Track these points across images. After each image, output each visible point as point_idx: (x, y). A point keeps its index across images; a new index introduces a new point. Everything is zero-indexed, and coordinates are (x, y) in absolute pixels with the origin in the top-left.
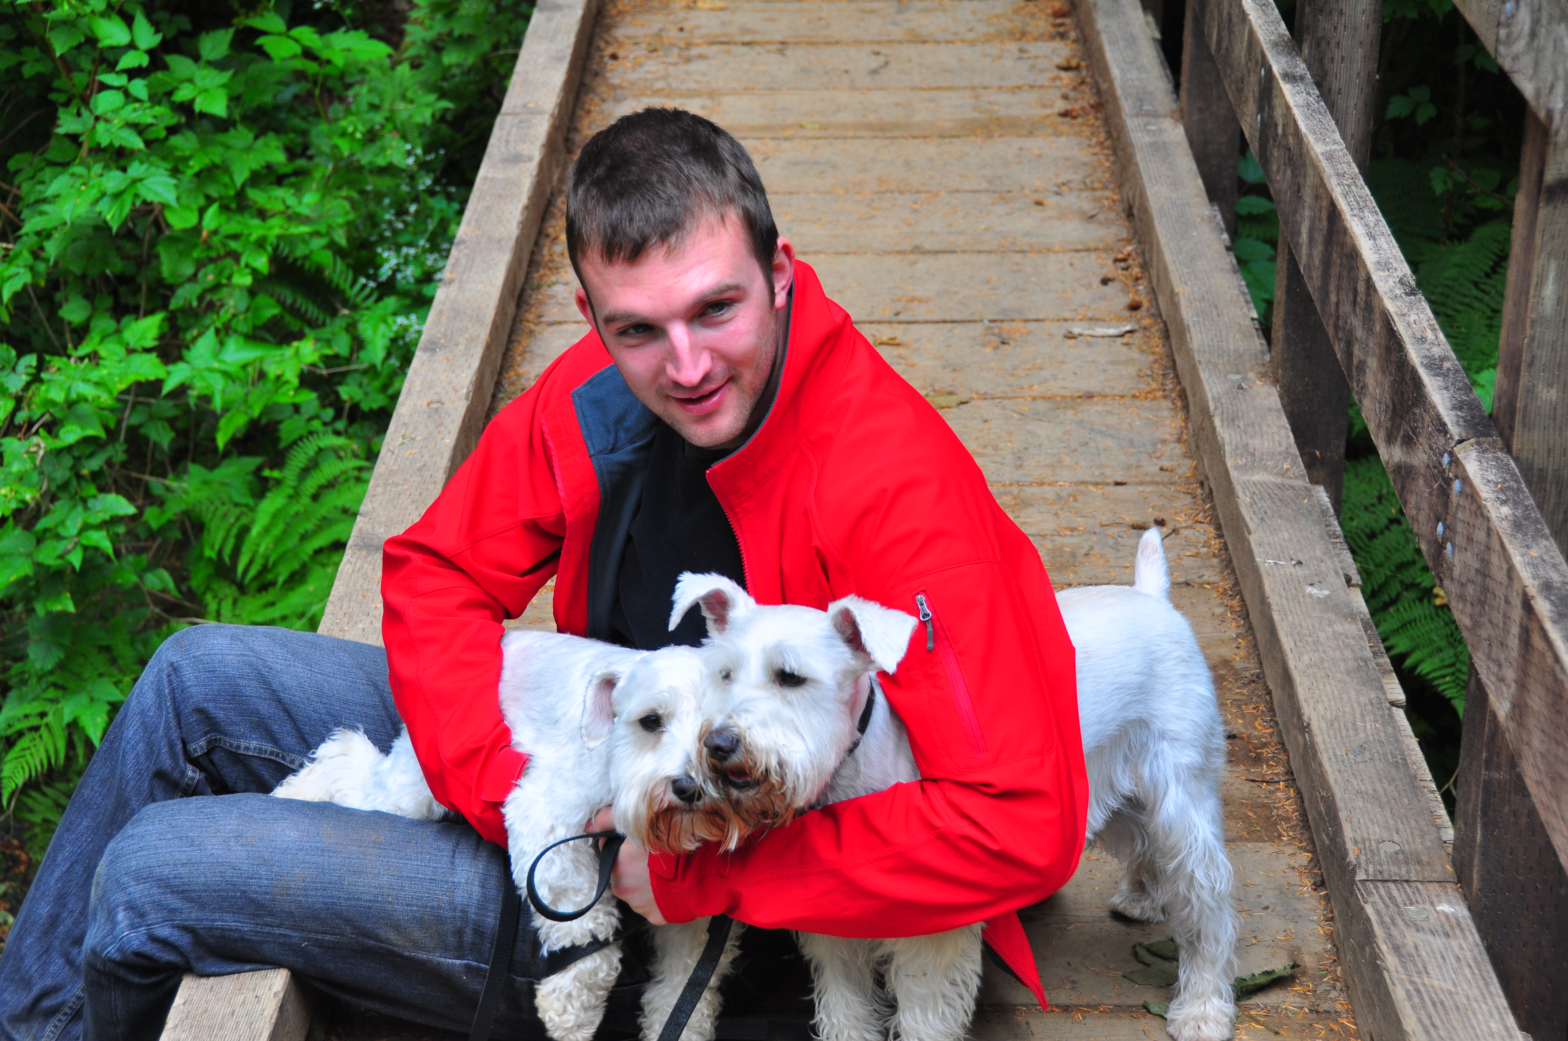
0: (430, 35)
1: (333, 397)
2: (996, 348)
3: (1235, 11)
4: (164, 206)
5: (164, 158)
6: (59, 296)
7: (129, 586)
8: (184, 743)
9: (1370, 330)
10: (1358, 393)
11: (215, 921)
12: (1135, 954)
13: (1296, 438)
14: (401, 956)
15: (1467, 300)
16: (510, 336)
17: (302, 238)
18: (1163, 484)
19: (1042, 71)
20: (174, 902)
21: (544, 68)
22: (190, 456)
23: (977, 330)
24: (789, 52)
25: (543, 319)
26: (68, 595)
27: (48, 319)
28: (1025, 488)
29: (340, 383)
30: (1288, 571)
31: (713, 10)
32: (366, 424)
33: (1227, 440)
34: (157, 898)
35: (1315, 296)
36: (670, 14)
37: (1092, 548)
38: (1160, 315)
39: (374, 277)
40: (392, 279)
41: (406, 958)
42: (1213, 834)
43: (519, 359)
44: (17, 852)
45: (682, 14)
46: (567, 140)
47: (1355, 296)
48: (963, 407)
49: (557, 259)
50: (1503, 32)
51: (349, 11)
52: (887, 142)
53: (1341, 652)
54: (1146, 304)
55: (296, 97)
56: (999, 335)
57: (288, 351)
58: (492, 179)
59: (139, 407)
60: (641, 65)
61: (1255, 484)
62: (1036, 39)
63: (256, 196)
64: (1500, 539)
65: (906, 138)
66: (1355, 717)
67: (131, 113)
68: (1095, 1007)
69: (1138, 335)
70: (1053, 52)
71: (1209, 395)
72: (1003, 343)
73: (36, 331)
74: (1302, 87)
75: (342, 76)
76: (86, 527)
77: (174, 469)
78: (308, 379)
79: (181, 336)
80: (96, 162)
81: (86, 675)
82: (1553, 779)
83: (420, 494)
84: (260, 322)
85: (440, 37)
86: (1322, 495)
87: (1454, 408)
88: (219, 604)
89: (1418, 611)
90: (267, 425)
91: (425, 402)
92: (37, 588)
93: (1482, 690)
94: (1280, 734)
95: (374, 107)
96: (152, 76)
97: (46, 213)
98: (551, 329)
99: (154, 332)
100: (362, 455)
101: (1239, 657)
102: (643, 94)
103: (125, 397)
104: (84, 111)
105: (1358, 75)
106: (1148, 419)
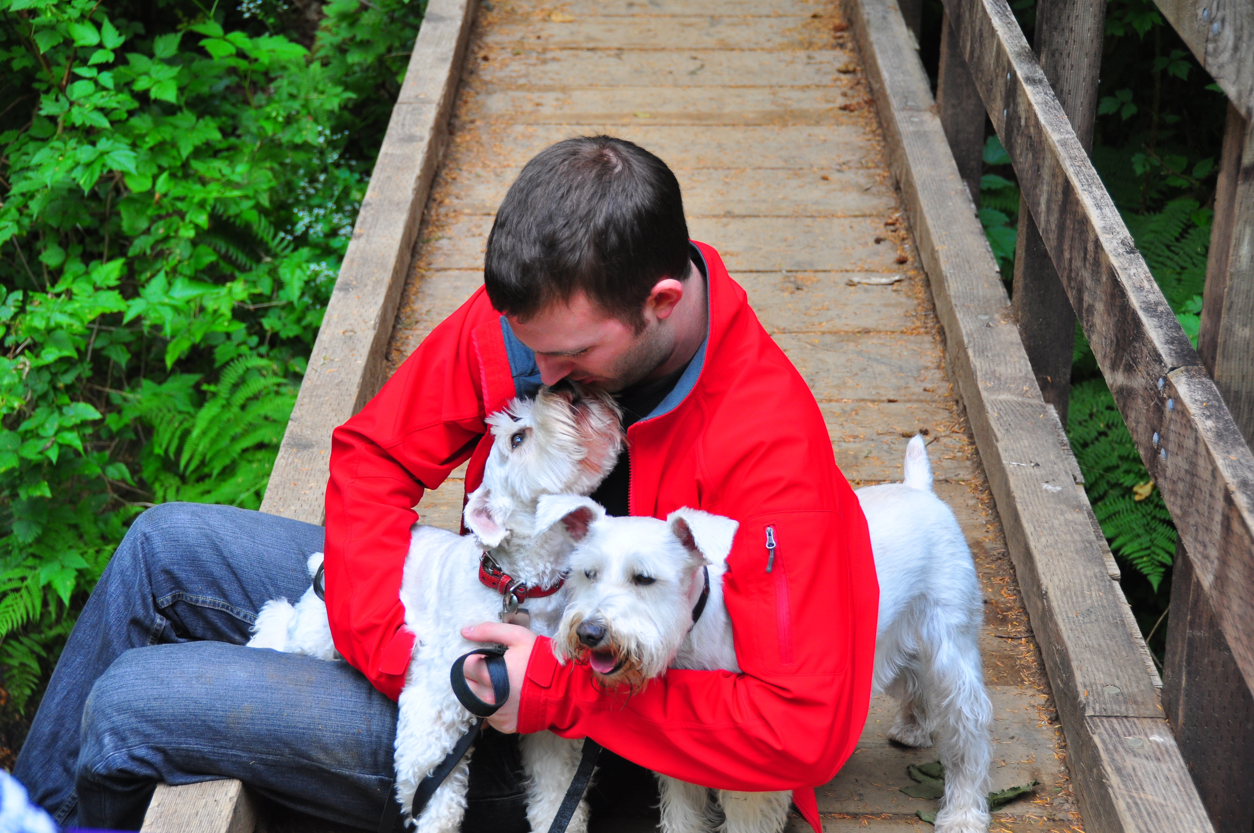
0: (337, 40)
1: (257, 327)
2: (792, 293)
3: (986, 29)
4: (123, 174)
5: (125, 135)
6: (39, 245)
7: (93, 476)
8: (154, 597)
9: (1098, 281)
10: (1087, 331)
12: (909, 774)
13: (1033, 366)
14: (329, 772)
15: (1161, 259)
16: (406, 279)
17: (234, 200)
18: (926, 401)
19: (826, 73)
20: (149, 729)
21: (431, 67)
22: (142, 372)
23: (777, 278)
24: (625, 56)
25: (432, 266)
26: (46, 484)
27: (28, 263)
29: (263, 316)
30: (1028, 471)
31: (563, 22)
32: (284, 349)
33: (978, 367)
34: (135, 725)
35: (1051, 254)
36: (529, 25)
37: (870, 452)
38: (923, 268)
39: (291, 232)
40: (305, 233)
41: (333, 773)
43: (413, 298)
45: (539, 26)
46: (449, 124)
47: (1085, 254)
49: (442, 219)
50: (1211, 47)
51: (271, 20)
52: (703, 128)
53: (1071, 536)
54: (910, 259)
55: (228, 88)
56: (794, 282)
57: (223, 291)
58: (392, 155)
59: (102, 334)
60: (507, 65)
61: (1001, 402)
62: (821, 49)
63: (197, 166)
64: (1206, 446)
65: (718, 125)
66: (1083, 587)
67: (101, 100)
68: (878, 815)
69: (904, 284)
70: (834, 59)
71: (964, 332)
72: (798, 289)
73: (18, 272)
74: (1040, 88)
75: (266, 74)
76: (61, 429)
77: (129, 384)
78: (239, 313)
79: (137, 277)
80: (71, 138)
81: (59, 547)
82: (1249, 635)
83: (339, 404)
84: (201, 267)
85: (344, 42)
86: (1052, 412)
87: (1167, 342)
88: (165, 492)
89: (1121, 505)
90: (204, 349)
91: (341, 331)
92: (21, 477)
93: (1188, 566)
94: (1022, 599)
95: (292, 97)
96: (116, 70)
97: (30, 179)
98: (438, 274)
99: (116, 274)
100: (281, 373)
101: (990, 540)
102: (509, 89)
103: (92, 326)
104: (61, 97)
105: (1084, 79)
106: (914, 350)
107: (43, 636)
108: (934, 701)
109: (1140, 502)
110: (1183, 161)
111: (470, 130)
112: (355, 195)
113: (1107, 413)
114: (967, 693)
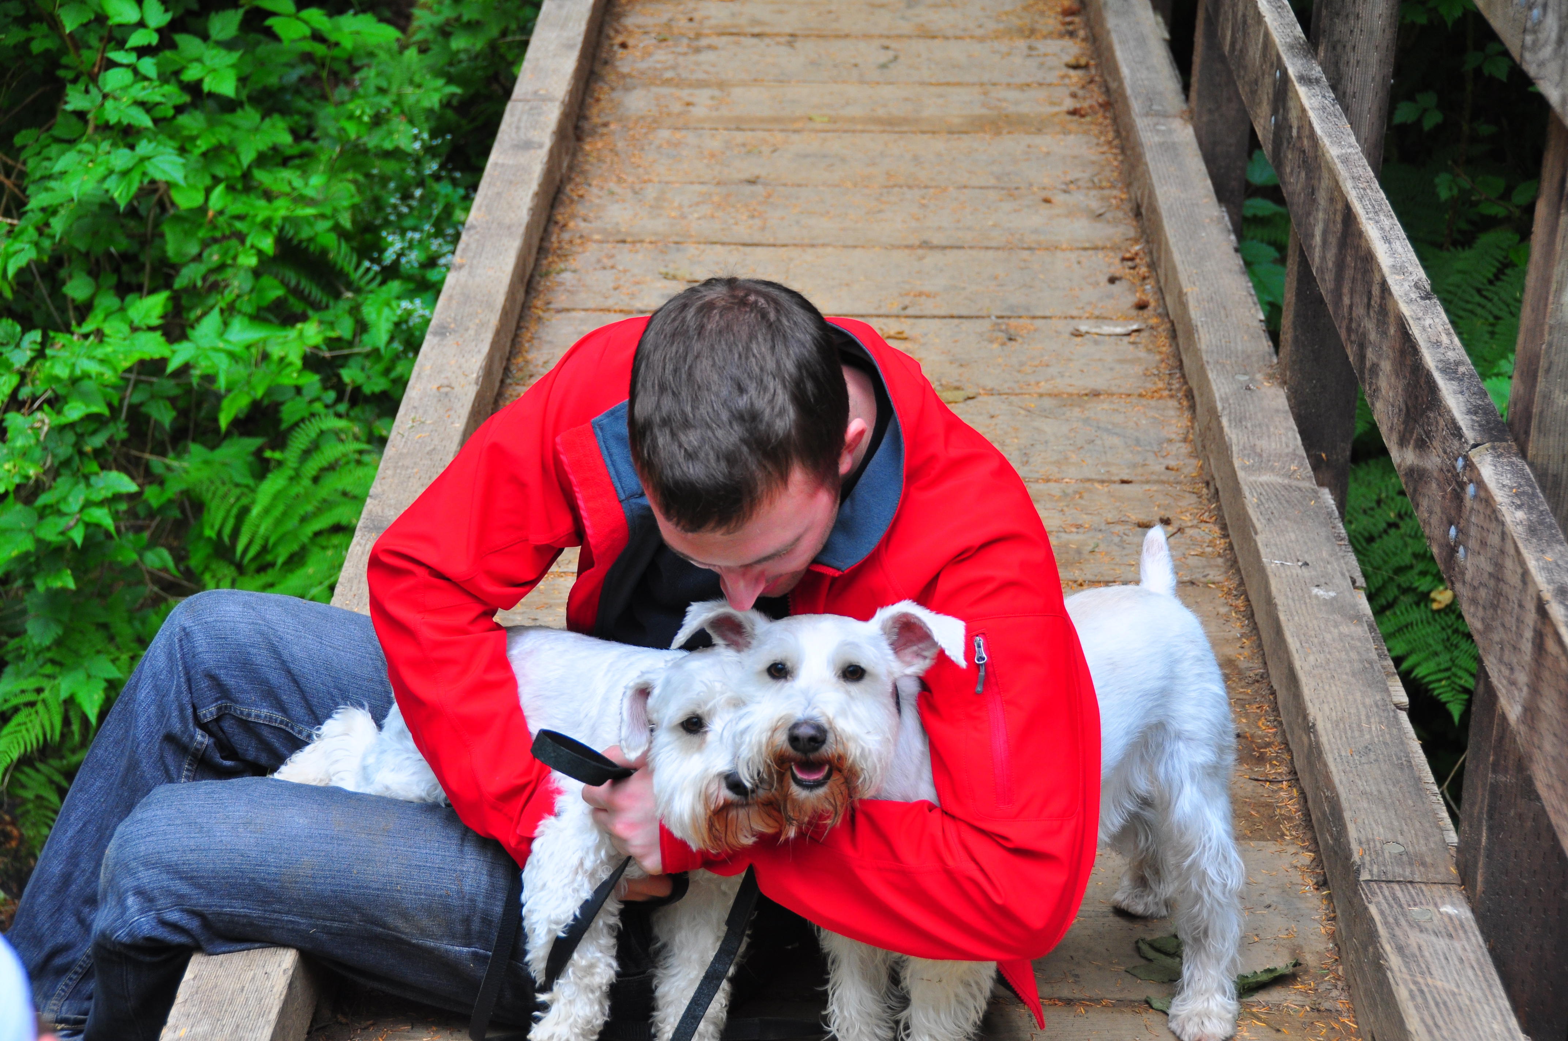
0: (438, 20)
1: (335, 380)
2: (1003, 344)
3: (1251, 12)
4: (169, 185)
5: (171, 137)
6: (63, 273)
7: (128, 564)
8: (195, 709)
9: (1384, 333)
10: (1370, 396)
12: (1138, 950)
13: (1303, 439)
14: (409, 944)
15: (1470, 306)
16: (518, 322)
17: (307, 220)
18: (1168, 483)
19: (1051, 69)
20: (183, 888)
21: (555, 56)
22: (191, 434)
23: (984, 326)
24: (798, 45)
25: (552, 306)
26: (69, 572)
27: (50, 296)
29: (342, 366)
30: (1294, 572)
32: (368, 408)
33: (1234, 440)
34: (165, 883)
35: (1328, 299)
36: (679, 4)
37: (1097, 546)
38: (1168, 315)
39: (378, 261)
40: (396, 263)
41: (414, 945)
43: (527, 345)
44: (9, 828)
45: (691, 5)
46: (577, 128)
47: (1369, 299)
48: (970, 402)
49: (566, 246)
50: (1529, 39)
52: (896, 136)
53: (1347, 654)
54: (1153, 304)
55: (302, 79)
56: (1006, 331)
57: (292, 333)
58: (503, 165)
59: (141, 386)
60: (650, 54)
61: (1262, 485)
62: (1045, 37)
63: (262, 176)
64: (1515, 543)
65: (914, 133)
66: (1360, 719)
67: (140, 92)
68: (1098, 1001)
69: (1144, 334)
70: (1062, 50)
71: (1217, 396)
72: (1010, 339)
73: (38, 307)
74: (1317, 90)
75: (349, 61)
76: (88, 504)
77: (174, 449)
78: (311, 362)
79: (185, 315)
80: (104, 140)
81: (84, 651)
84: (264, 303)
85: (448, 23)
86: (1327, 497)
87: (1469, 412)
89: (1415, 615)
90: (268, 407)
91: (435, 387)
92: (37, 564)
93: (1491, 695)
94: (1283, 732)
95: (382, 91)
96: (161, 55)
97: (52, 190)
98: (559, 316)
99: (158, 311)
100: (363, 437)
101: (1245, 658)
102: (652, 84)
103: (127, 375)
104: (92, 88)
105: (1373, 79)
106: (1154, 418)
107: (65, 762)
108: (1171, 860)
109: (1439, 611)
110: (1500, 184)
111: (602, 135)
112: (458, 214)
113: (1399, 499)
114: (1213, 851)
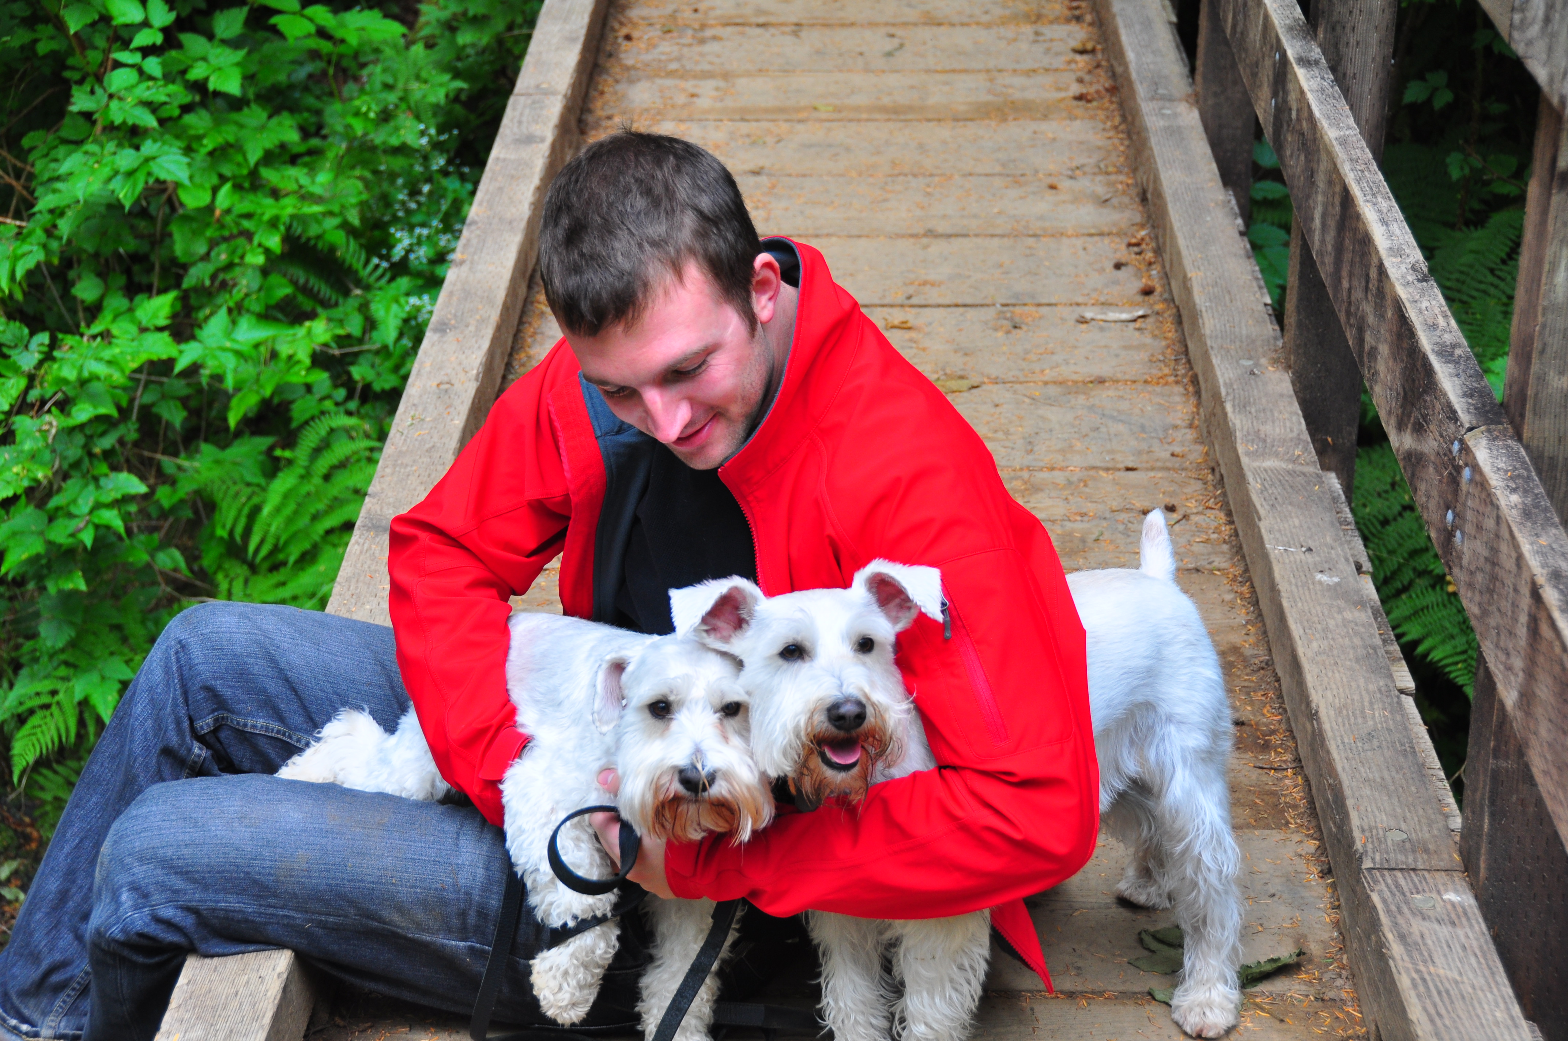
0: (445, 15)
1: (345, 377)
2: (1008, 332)
4: (177, 185)
5: (178, 137)
6: (72, 274)
7: (140, 565)
8: (191, 721)
9: (1382, 316)
10: (1369, 380)
11: (218, 902)
12: (1141, 941)
13: (1308, 424)
14: (405, 938)
15: (1482, 287)
16: (521, 318)
17: (314, 217)
18: (1174, 469)
19: (1058, 54)
20: (178, 883)
21: (557, 49)
22: (202, 435)
23: (989, 314)
24: (804, 34)
26: (80, 573)
27: (62, 297)
28: (1035, 473)
29: (352, 363)
30: (1298, 558)
32: (378, 405)
33: (1238, 426)
34: (160, 879)
35: (1327, 282)
37: (1102, 534)
38: (1173, 300)
39: (386, 257)
40: (405, 259)
42: (1221, 817)
43: (529, 340)
44: (29, 830)
46: (580, 121)
47: (1367, 282)
48: (974, 391)
50: (1517, 17)
52: (901, 124)
53: (1351, 639)
54: (1159, 289)
55: (310, 76)
56: (1011, 319)
57: (301, 331)
58: (505, 160)
59: (152, 386)
60: (655, 46)
61: (1265, 470)
62: (1051, 22)
63: (269, 175)
64: (1509, 527)
65: (919, 120)
66: (1363, 705)
67: (146, 92)
68: (1100, 993)
69: (1150, 320)
70: (1068, 36)
71: (1221, 381)
72: (1015, 327)
73: (50, 309)
74: (1316, 72)
75: (356, 55)
76: (98, 506)
77: (187, 448)
78: (320, 360)
79: (194, 315)
80: (110, 140)
81: (97, 653)
82: (1560, 769)
83: (429, 476)
84: (272, 302)
85: (455, 17)
86: (1333, 481)
87: (1465, 395)
88: (230, 584)
89: (1432, 598)
90: (280, 405)
91: (435, 383)
92: (49, 566)
94: (1288, 721)
95: (388, 87)
96: (166, 55)
97: (59, 191)
99: (166, 311)
100: (374, 435)
101: (1249, 644)
102: (658, 76)
103: (137, 376)
104: (97, 88)
105: (1373, 59)
106: (1160, 404)
111: (606, 128)
